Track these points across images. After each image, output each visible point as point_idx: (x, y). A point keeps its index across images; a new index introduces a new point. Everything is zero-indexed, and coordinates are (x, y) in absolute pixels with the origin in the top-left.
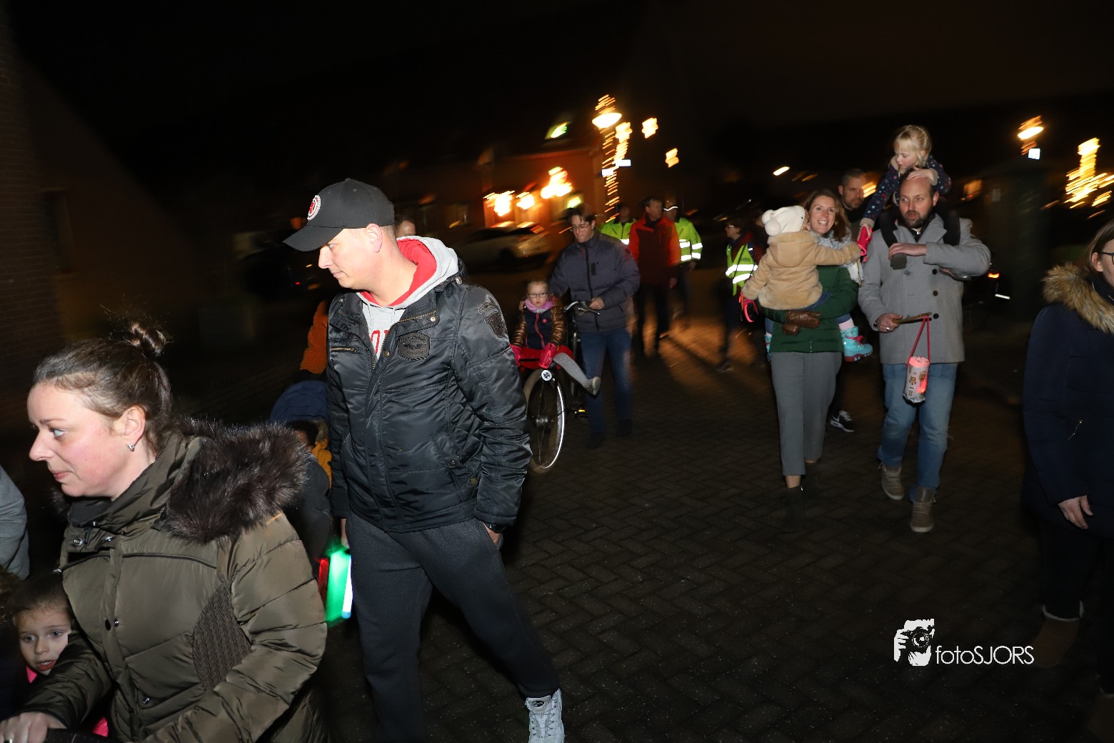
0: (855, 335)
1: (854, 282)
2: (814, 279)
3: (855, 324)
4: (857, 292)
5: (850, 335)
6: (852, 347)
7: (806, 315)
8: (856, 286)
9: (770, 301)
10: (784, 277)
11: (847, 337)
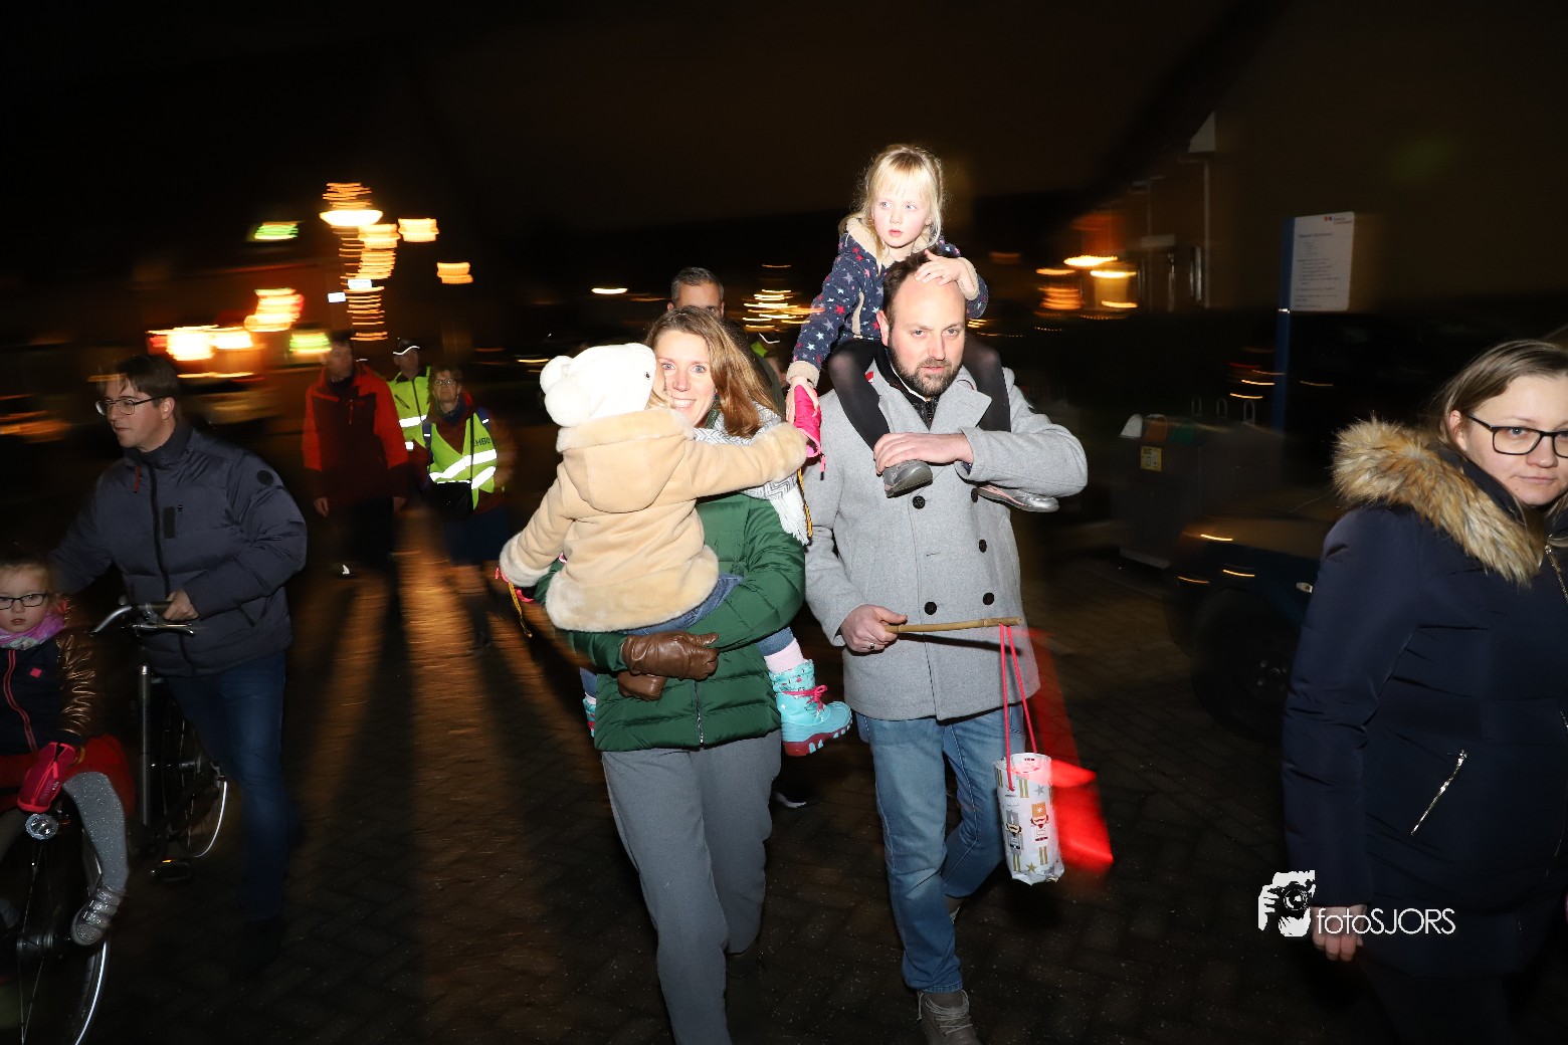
0: (808, 683)
1: (792, 540)
3: (806, 653)
4: (802, 565)
5: (795, 686)
6: (802, 716)
7: (676, 643)
8: (798, 551)
9: (577, 610)
11: (787, 691)
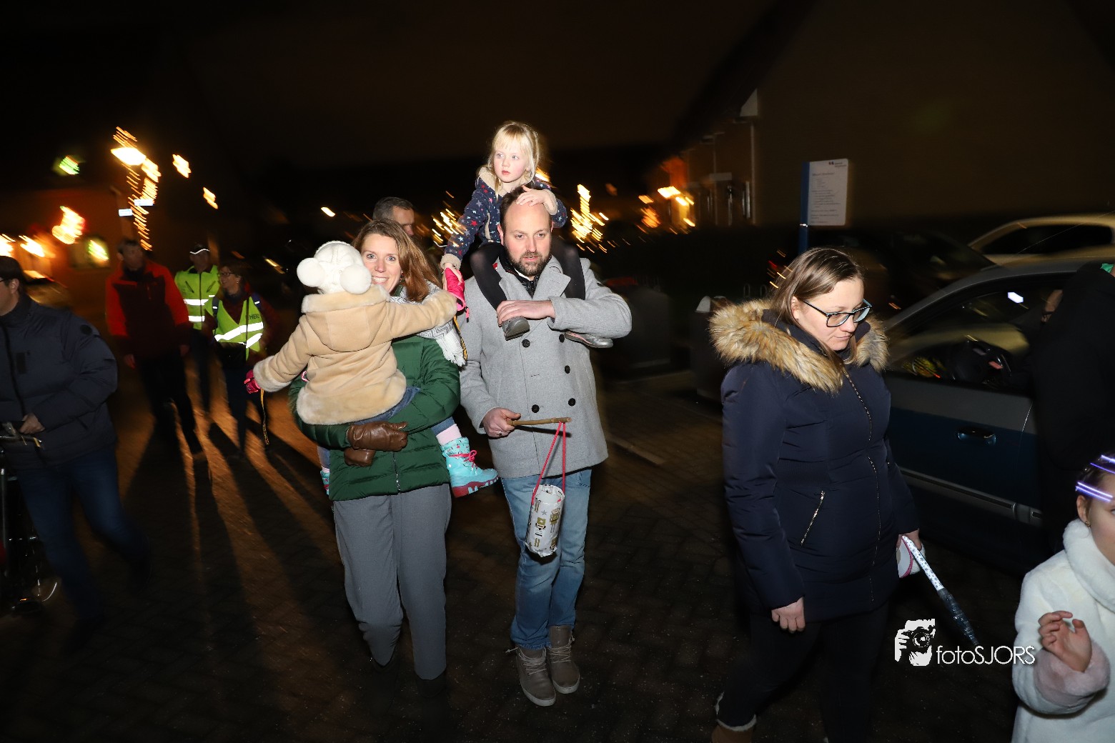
0: (465, 450)
1: (451, 364)
4: (458, 380)
6: (463, 472)
7: (381, 429)
8: (454, 370)
9: (318, 412)
11: (451, 455)
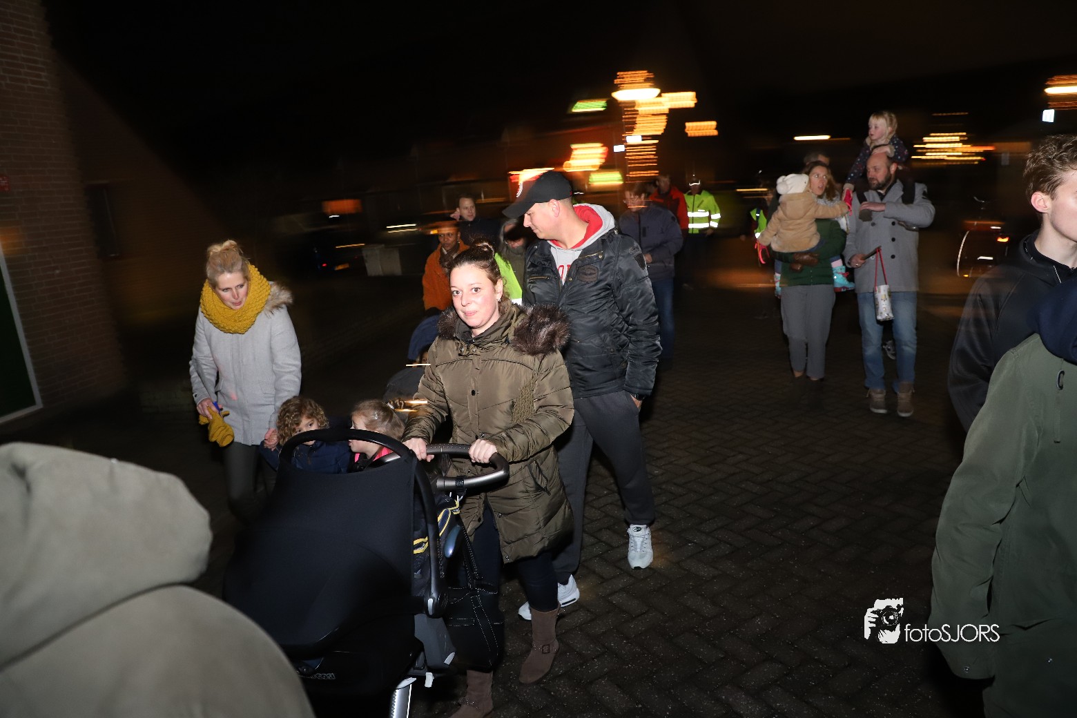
0: (843, 272)
1: (843, 231)
2: (814, 228)
4: (845, 239)
7: (807, 256)
8: (844, 234)
10: (791, 227)
11: (837, 273)
